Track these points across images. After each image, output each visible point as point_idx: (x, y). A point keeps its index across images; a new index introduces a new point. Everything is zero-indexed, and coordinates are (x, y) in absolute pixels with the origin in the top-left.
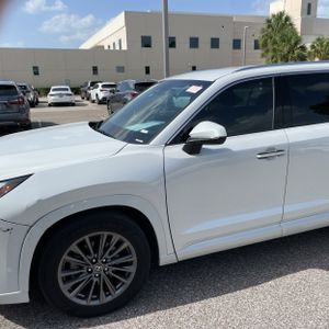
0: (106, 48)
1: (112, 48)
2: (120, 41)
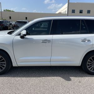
0: (62, 13)
1: (65, 13)
2: (66, 11)
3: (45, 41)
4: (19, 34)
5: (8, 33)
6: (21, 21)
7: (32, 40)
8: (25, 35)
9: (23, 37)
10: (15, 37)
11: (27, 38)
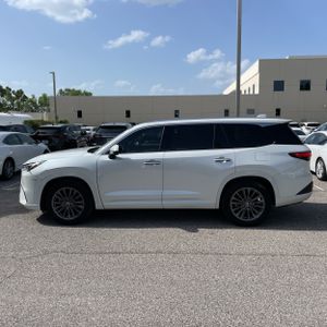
0: (243, 93)
1: (247, 93)
2: (254, 86)
3: (151, 162)
4: (108, 153)
5: (89, 151)
6: (112, 124)
7: (128, 161)
8: (116, 153)
9: (113, 156)
10: (100, 156)
11: (120, 159)
